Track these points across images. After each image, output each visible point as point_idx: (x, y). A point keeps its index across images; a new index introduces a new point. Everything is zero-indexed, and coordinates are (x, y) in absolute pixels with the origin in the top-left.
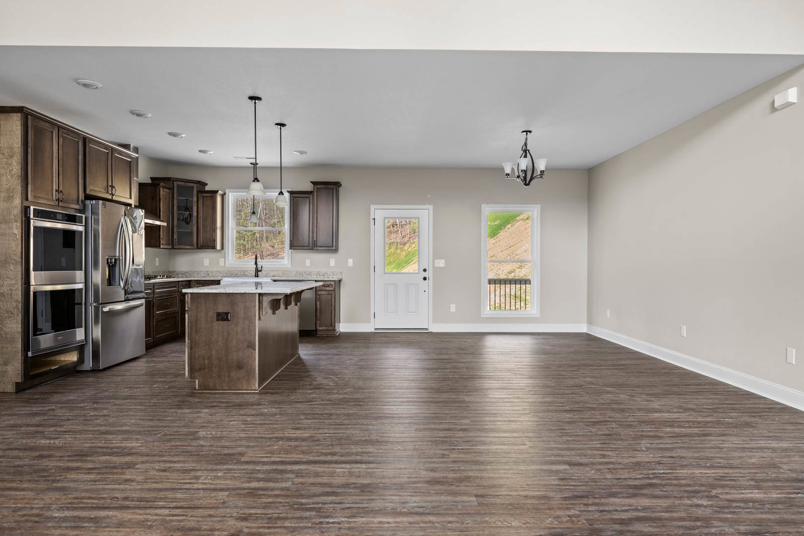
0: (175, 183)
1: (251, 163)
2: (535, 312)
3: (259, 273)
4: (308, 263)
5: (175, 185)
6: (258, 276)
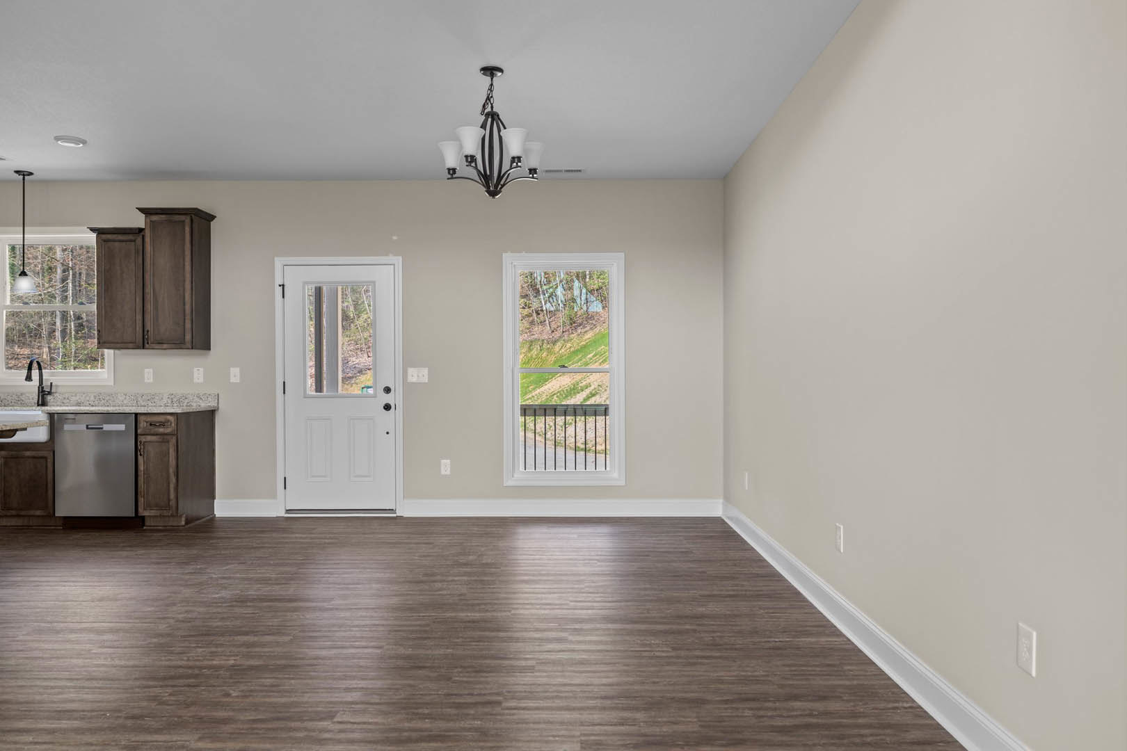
1: (17, 172)
2: (615, 475)
3: (49, 398)
4: (149, 375)
6: (45, 405)
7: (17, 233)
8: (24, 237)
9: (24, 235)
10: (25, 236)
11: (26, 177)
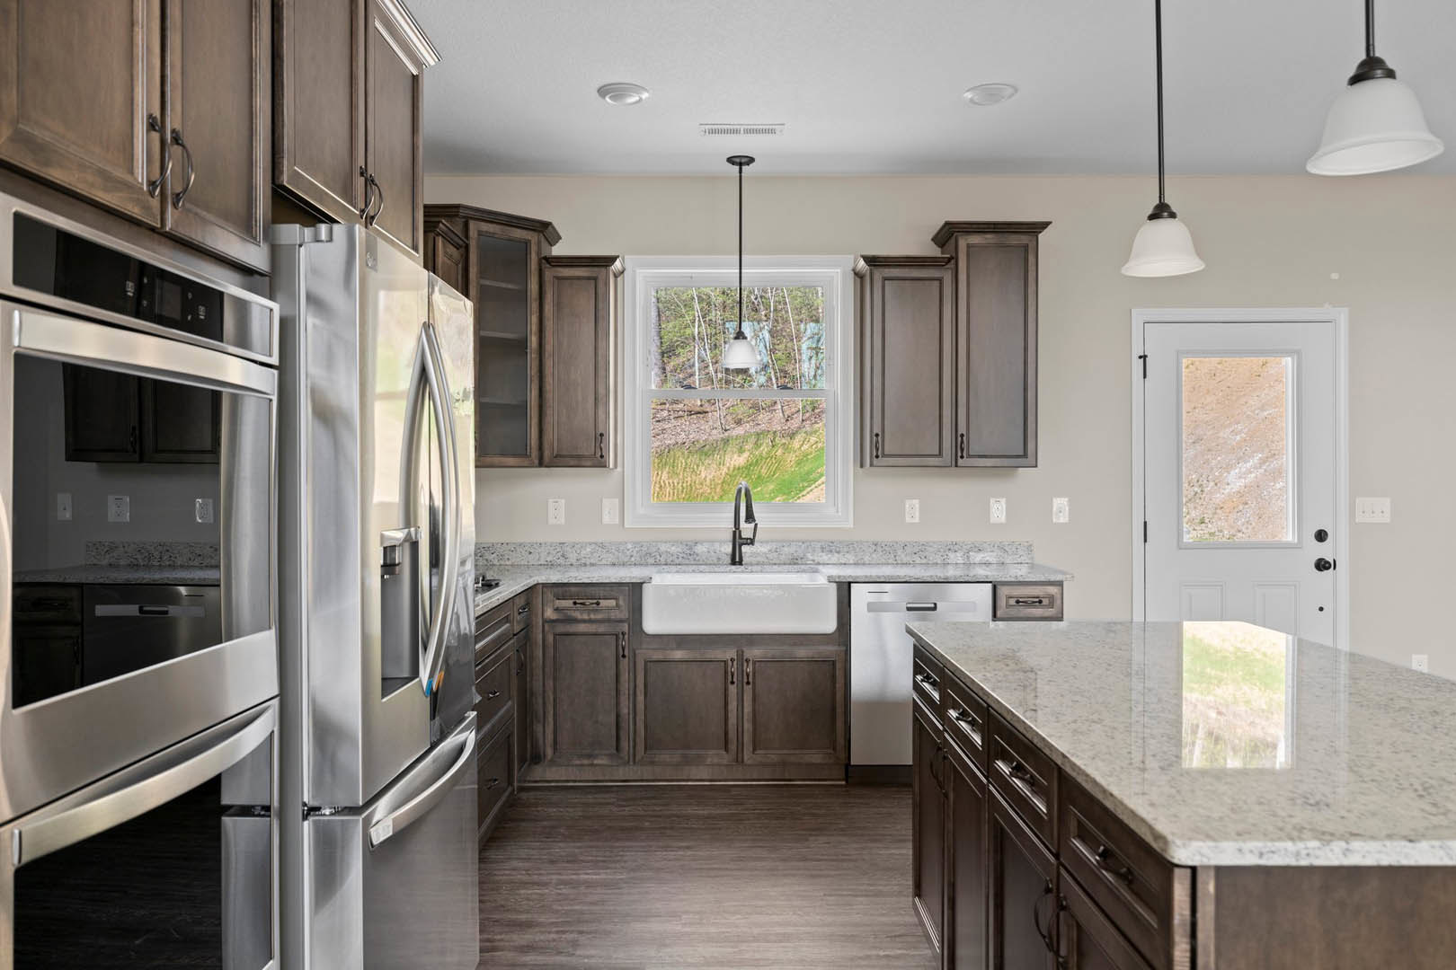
0: (472, 225)
1: (730, 158)
3: (747, 551)
4: (912, 512)
5: (473, 233)
6: (740, 563)
7: (729, 266)
8: (740, 273)
9: (740, 269)
10: (743, 271)
11: (744, 168)
